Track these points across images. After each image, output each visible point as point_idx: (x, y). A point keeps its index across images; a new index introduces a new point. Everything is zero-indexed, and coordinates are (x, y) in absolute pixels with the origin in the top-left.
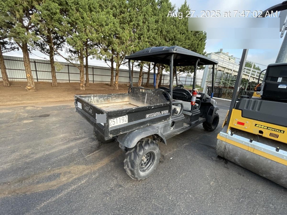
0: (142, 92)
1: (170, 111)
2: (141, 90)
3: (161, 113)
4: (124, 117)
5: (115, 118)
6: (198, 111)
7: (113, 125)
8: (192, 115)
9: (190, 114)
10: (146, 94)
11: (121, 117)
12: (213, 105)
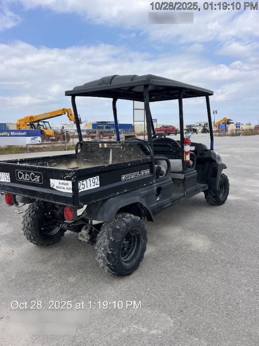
0: (103, 148)
1: (152, 172)
2: (100, 145)
3: (140, 173)
4: (95, 178)
5: (84, 179)
6: (193, 172)
7: (82, 190)
8: (185, 178)
9: (182, 176)
10: (110, 151)
11: (91, 179)
12: (216, 161)
